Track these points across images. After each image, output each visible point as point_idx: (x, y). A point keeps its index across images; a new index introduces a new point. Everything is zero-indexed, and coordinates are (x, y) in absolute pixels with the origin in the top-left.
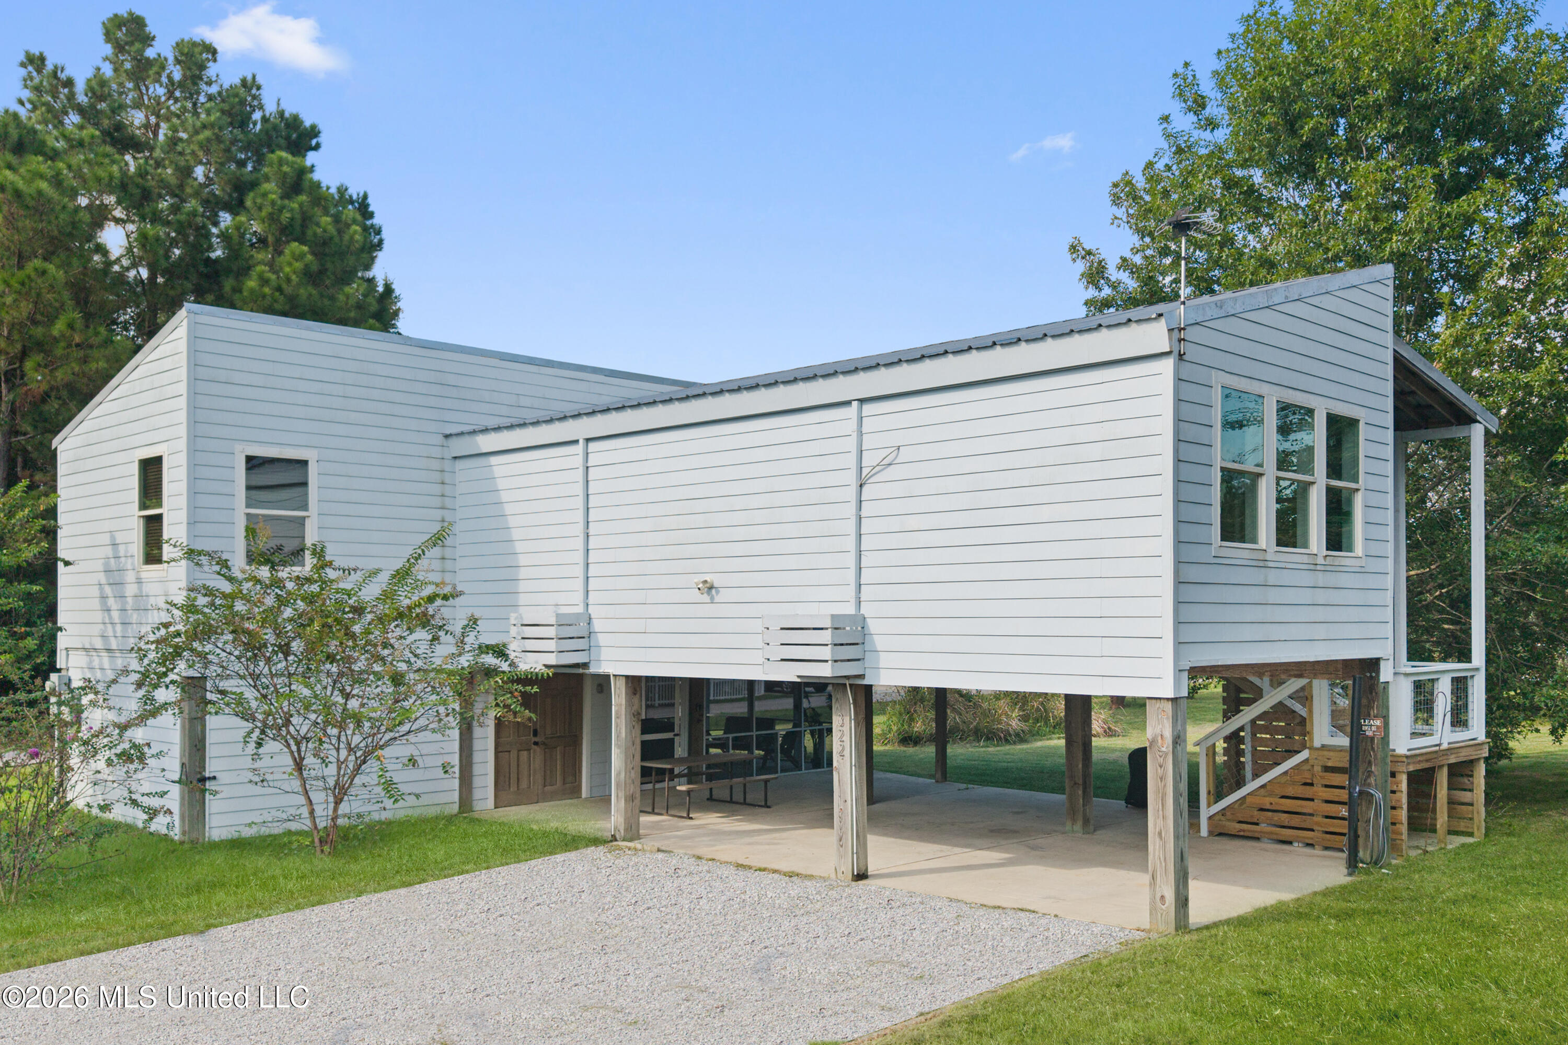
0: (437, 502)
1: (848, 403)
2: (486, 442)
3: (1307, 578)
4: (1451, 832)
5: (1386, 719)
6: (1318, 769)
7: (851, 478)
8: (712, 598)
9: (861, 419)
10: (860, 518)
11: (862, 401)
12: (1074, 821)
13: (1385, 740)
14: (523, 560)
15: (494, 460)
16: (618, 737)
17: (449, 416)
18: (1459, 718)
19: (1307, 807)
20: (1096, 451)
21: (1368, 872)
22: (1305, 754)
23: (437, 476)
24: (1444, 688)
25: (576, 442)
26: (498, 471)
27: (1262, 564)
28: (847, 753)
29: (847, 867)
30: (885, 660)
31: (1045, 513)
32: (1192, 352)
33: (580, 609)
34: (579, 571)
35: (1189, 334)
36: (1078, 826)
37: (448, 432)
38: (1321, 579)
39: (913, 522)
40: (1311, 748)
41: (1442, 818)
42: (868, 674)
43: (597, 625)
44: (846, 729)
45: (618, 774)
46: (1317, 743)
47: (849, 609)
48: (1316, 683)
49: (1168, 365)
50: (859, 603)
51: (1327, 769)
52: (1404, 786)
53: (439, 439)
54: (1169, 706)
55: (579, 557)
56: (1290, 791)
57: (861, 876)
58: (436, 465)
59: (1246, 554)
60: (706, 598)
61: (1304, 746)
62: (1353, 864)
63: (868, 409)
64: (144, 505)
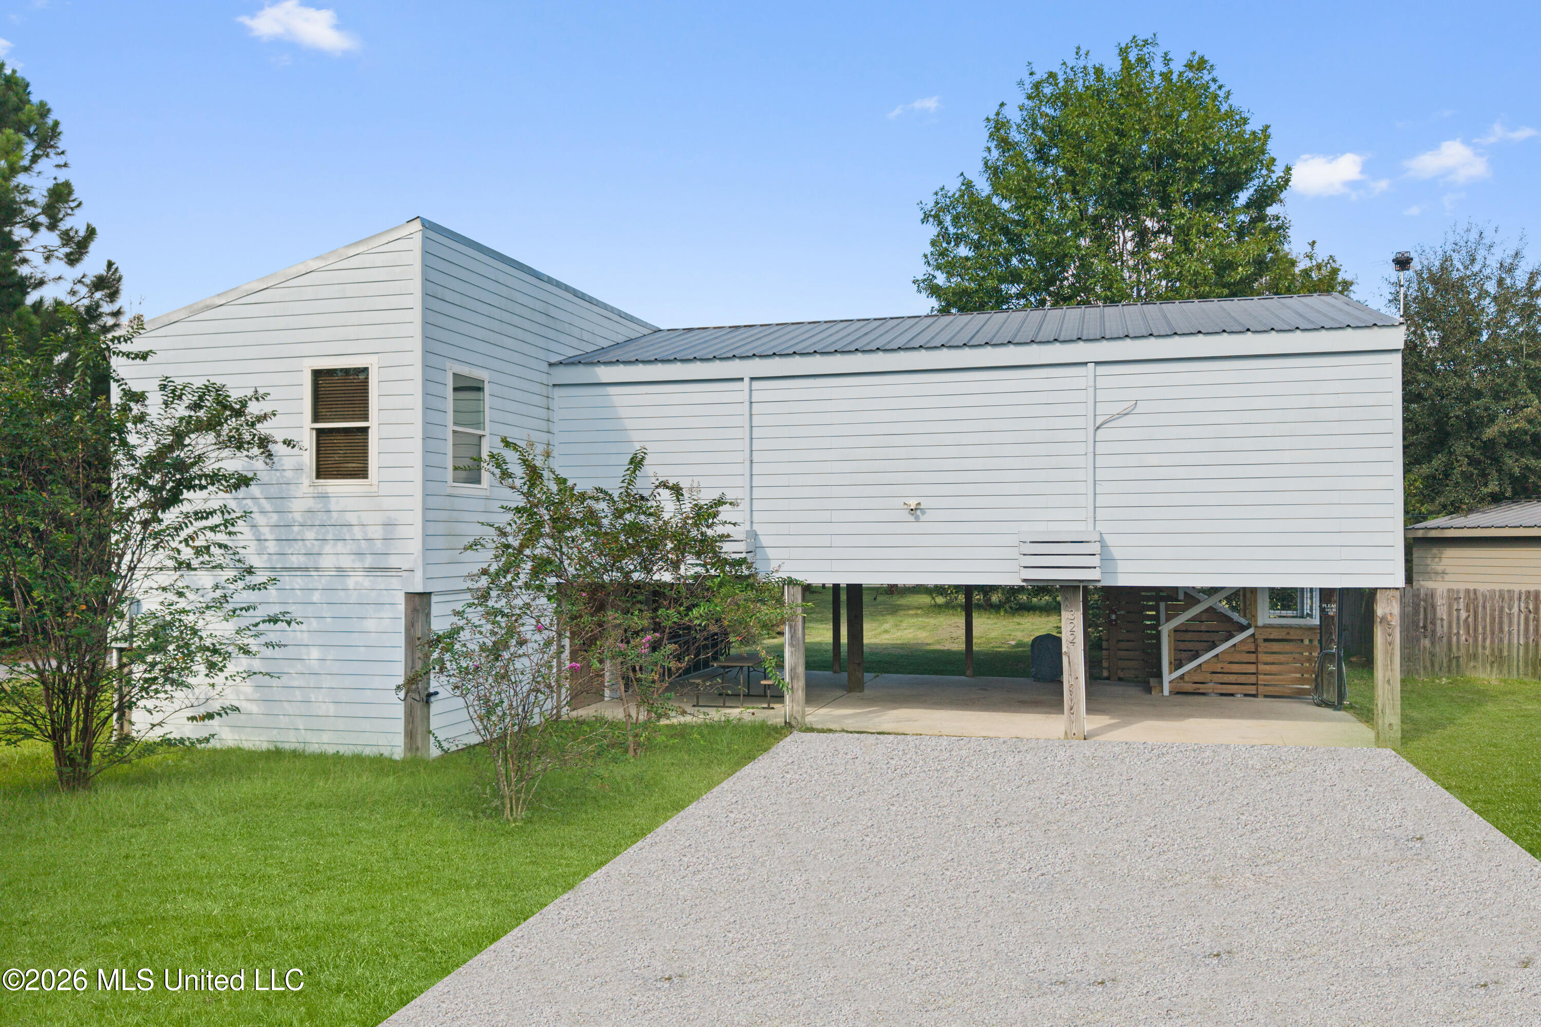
0: (545, 426)
1: (1086, 363)
2: (605, 373)
6: (1260, 641)
7: (1087, 423)
8: (917, 520)
9: (1096, 377)
10: (1095, 455)
11: (1097, 363)
17: (553, 346)
19: (1251, 668)
22: (1250, 631)
23: (542, 402)
25: (742, 379)
26: (617, 401)
33: (745, 527)
34: (743, 493)
37: (552, 361)
40: (1256, 627)
43: (764, 541)
45: (792, 669)
46: (1260, 623)
47: (1087, 527)
49: (1399, 358)
50: (1096, 520)
51: (1267, 641)
53: (544, 367)
54: (1397, 593)
55: (744, 481)
57: (1086, 737)
58: (544, 390)
60: (912, 518)
63: (1104, 370)
64: (316, 418)
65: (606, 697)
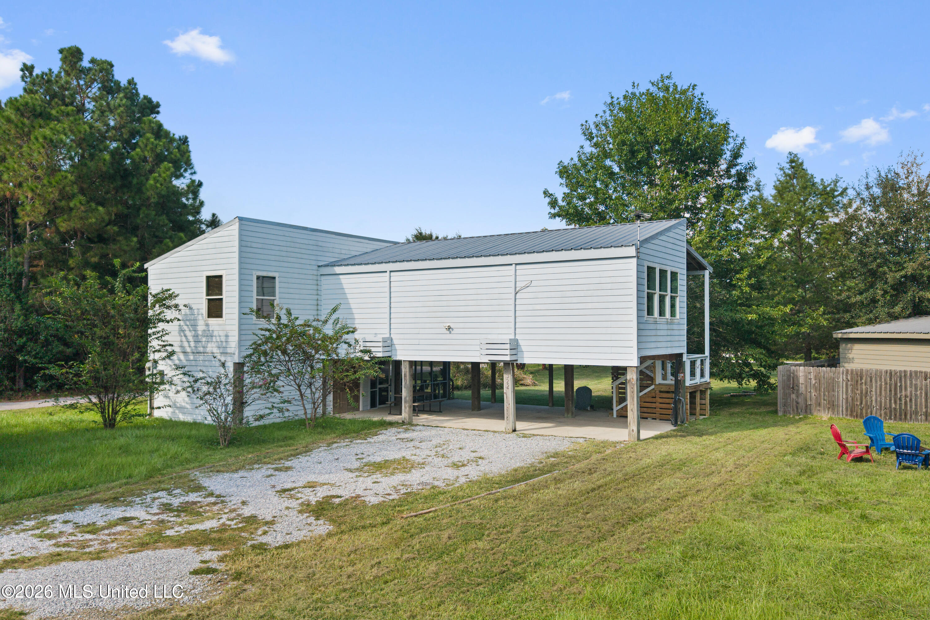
0: (315, 292)
1: (511, 265)
2: (338, 270)
3: (665, 327)
5: (684, 373)
6: (657, 392)
7: (512, 291)
8: (450, 333)
9: (516, 270)
10: (515, 305)
11: (516, 264)
12: (568, 413)
13: (684, 381)
14: (356, 316)
15: (341, 277)
16: (406, 383)
17: (320, 258)
18: (702, 375)
19: (653, 405)
20: (609, 286)
21: (681, 425)
22: (653, 387)
23: (315, 282)
24: (698, 363)
25: (386, 272)
26: (343, 281)
27: (656, 323)
28: (510, 387)
29: (510, 428)
30: (526, 354)
31: (590, 306)
32: (641, 256)
33: (388, 336)
34: (387, 321)
35: (641, 250)
36: (570, 415)
37: (320, 264)
38: (670, 327)
39: (538, 307)
40: (655, 385)
41: (698, 409)
42: (519, 359)
43: (395, 342)
44: (509, 379)
45: (405, 398)
46: (657, 383)
47: (512, 337)
48: (657, 362)
49: (635, 260)
50: (515, 334)
51: (661, 392)
52: (688, 397)
53: (316, 268)
54: (635, 369)
55: (387, 316)
56: (647, 400)
57: (514, 430)
58: (315, 278)
59: (652, 320)
60: (448, 332)
61: (652, 384)
62: (675, 424)
63: (518, 267)
64: (208, 294)
65: (361, 409)
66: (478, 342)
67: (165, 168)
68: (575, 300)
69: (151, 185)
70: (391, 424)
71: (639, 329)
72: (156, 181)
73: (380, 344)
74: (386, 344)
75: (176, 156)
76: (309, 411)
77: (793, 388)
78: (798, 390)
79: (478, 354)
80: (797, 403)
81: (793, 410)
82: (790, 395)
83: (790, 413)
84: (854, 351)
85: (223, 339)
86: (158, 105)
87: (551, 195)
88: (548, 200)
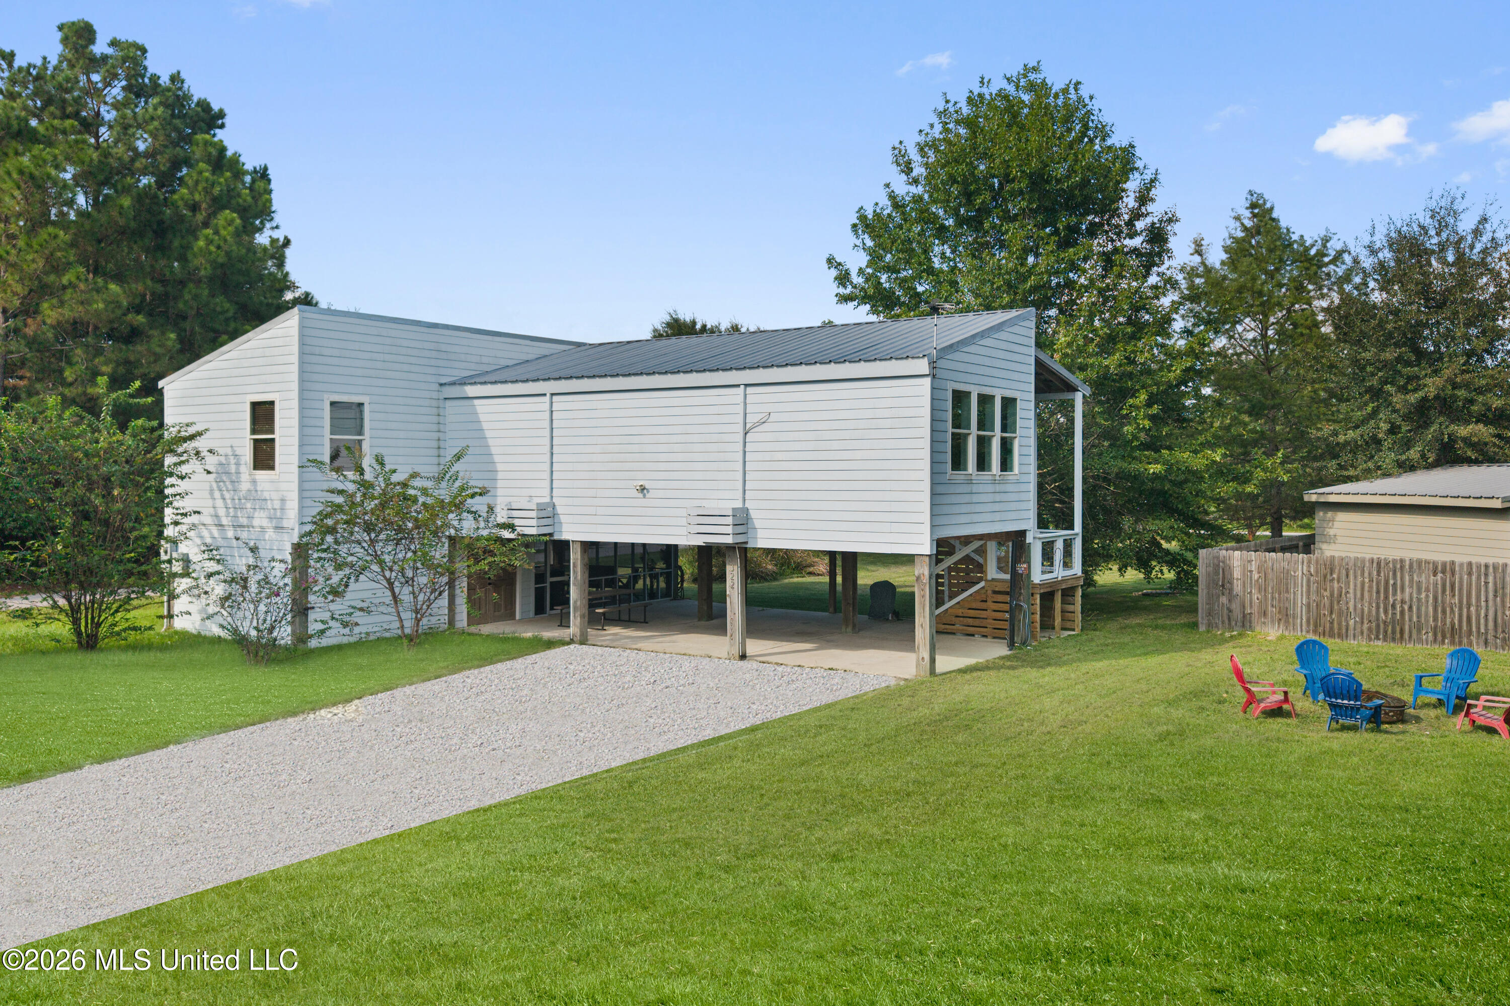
0: (435, 427)
1: (738, 386)
2: (471, 391)
3: (990, 488)
4: (1064, 629)
5: (1029, 563)
6: (990, 592)
7: (739, 428)
8: (644, 496)
9: (745, 395)
10: (745, 452)
11: (746, 385)
12: (847, 626)
13: (1029, 575)
14: (500, 467)
15: (476, 402)
16: (575, 578)
17: (443, 371)
18: (1067, 565)
19: (983, 614)
20: (888, 423)
21: (1020, 649)
22: (982, 584)
23: (435, 411)
24: (1059, 545)
25: (545, 395)
26: (479, 409)
27: (970, 482)
28: (736, 586)
29: (736, 651)
30: (760, 534)
31: (858, 455)
32: (939, 373)
33: (547, 500)
34: (547, 475)
35: (938, 364)
36: (849, 629)
37: (443, 382)
38: (998, 488)
39: (779, 456)
40: (986, 580)
41: (1058, 621)
42: (750, 541)
43: (559, 510)
44: (735, 573)
45: (575, 602)
46: (989, 577)
47: (739, 504)
48: (989, 543)
49: (928, 380)
50: (744, 500)
51: (995, 592)
52: (1038, 601)
53: (436, 387)
54: (927, 559)
55: (547, 467)
56: (974, 605)
57: (743, 657)
58: (434, 403)
59: (962, 477)
60: (641, 495)
61: (980, 579)
62: (1011, 645)
63: (749, 390)
64: (254, 431)
65: (518, 617)
66: (684, 513)
67: (226, 219)
68: (835, 445)
69: (201, 249)
70: (550, 644)
71: (933, 494)
72: (210, 242)
73: (533, 514)
74: (543, 514)
75: (245, 201)
76: (408, 624)
77: (1223, 586)
78: (1231, 590)
79: (684, 531)
80: (1230, 611)
81: (1223, 622)
82: (1218, 597)
83: (1217, 627)
84: (1336, 524)
85: (277, 505)
86: (221, 115)
87: (840, 264)
88: (834, 273)
